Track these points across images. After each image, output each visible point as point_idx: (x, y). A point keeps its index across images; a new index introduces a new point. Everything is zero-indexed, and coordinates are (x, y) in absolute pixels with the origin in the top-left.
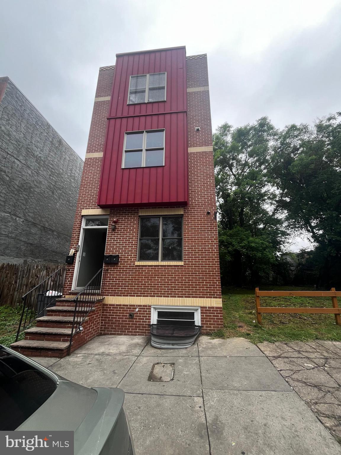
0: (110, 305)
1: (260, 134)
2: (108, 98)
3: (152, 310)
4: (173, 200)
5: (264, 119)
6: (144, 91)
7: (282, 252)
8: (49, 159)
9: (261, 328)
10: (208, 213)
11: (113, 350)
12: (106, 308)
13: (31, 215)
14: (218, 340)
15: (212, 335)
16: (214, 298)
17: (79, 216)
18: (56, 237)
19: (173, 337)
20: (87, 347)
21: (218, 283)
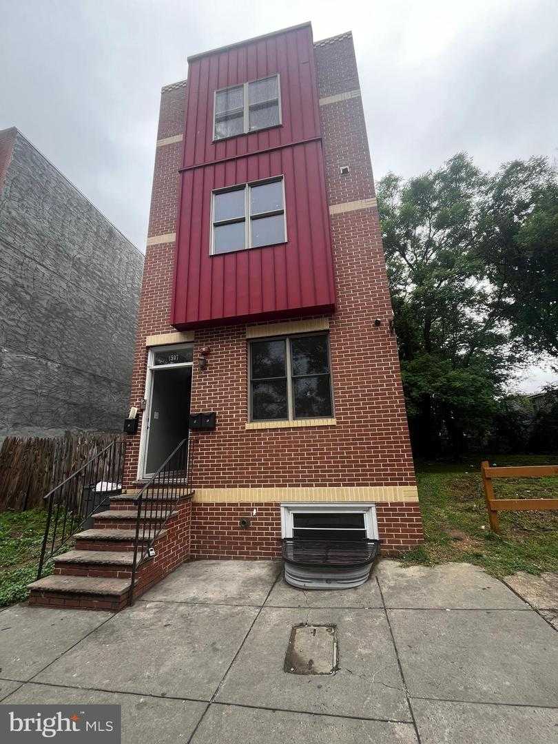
0: (206, 504)
1: (453, 185)
2: (179, 138)
3: (283, 511)
4: (308, 303)
5: (460, 157)
6: (240, 115)
7: (503, 395)
8: (94, 261)
9: (501, 540)
10: (378, 323)
11: (212, 592)
12: (199, 509)
13: (72, 356)
14: (416, 568)
15: (402, 558)
16: (401, 484)
17: (142, 348)
18: (116, 391)
19: (326, 566)
20: (166, 586)
21: (408, 455)
